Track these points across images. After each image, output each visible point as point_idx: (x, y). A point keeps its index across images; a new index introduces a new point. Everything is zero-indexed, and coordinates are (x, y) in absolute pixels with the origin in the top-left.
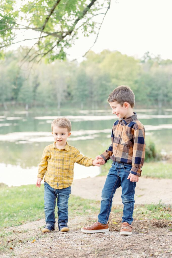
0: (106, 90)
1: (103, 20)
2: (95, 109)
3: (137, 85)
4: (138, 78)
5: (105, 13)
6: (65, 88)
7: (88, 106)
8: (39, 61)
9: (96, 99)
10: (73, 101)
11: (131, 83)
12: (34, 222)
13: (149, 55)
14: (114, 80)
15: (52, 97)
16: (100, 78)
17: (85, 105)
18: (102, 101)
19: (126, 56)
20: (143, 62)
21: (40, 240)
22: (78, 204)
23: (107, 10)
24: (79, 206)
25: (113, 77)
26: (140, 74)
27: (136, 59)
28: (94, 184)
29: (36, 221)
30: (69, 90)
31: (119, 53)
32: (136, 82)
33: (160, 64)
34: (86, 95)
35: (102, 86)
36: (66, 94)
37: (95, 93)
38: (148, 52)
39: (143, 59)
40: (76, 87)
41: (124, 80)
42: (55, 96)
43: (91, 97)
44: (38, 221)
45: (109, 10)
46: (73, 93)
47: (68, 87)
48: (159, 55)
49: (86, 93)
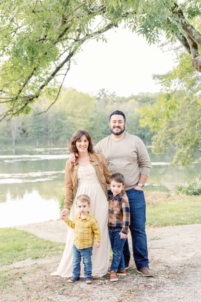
0: (62, 127)
1: (64, 80)
2: (50, 147)
3: (93, 122)
4: (94, 115)
5: (65, 74)
6: (20, 125)
7: (43, 143)
8: (9, 120)
9: (51, 136)
10: (28, 139)
11: (86, 120)
12: (21, 261)
13: (105, 92)
14: (69, 118)
15: (6, 134)
16: (56, 116)
17: (41, 142)
18: (58, 138)
19: (81, 94)
20: (99, 99)
21: (36, 272)
22: (49, 246)
23: (67, 71)
24: (50, 248)
25: (69, 115)
26: (95, 112)
27: (91, 96)
28: (58, 228)
29: (22, 261)
30: (24, 127)
31: (75, 90)
32: (92, 119)
33: (115, 102)
34: (41, 132)
35: (57, 123)
36: (21, 131)
37: (51, 130)
38: (104, 90)
39: (98, 96)
40: (31, 124)
41: (80, 117)
42: (9, 133)
43: (47, 134)
44: (24, 261)
45: (69, 71)
46: (28, 131)
47: (23, 124)
48: (114, 93)
49: (42, 130)
